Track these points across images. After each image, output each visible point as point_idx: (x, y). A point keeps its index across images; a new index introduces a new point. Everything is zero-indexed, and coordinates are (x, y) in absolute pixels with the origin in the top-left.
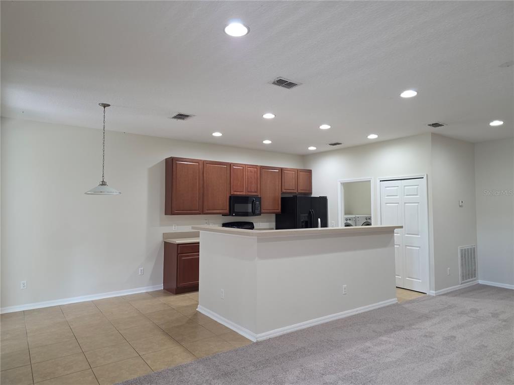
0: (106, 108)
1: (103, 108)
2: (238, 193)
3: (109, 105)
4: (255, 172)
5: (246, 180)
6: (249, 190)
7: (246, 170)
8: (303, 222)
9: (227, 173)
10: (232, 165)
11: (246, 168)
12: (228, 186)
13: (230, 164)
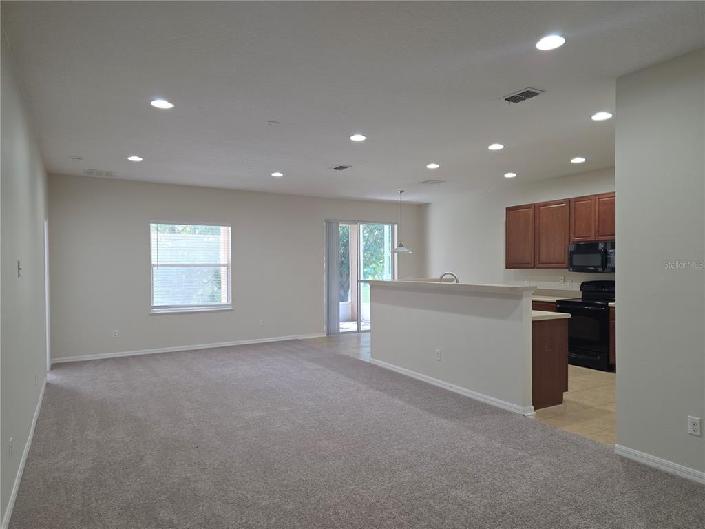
2: (583, 239)
5: (597, 217)
7: (597, 204)
9: (566, 213)
10: (572, 200)
11: (597, 200)
12: (567, 229)
13: (569, 201)
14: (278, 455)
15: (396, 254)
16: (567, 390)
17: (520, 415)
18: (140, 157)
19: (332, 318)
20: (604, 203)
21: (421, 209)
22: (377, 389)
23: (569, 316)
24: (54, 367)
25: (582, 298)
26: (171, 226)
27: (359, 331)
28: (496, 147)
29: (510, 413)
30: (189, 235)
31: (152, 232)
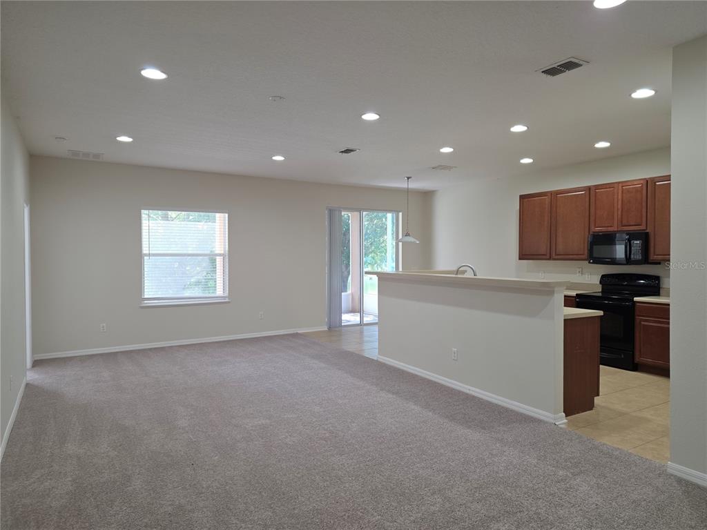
2: (604, 229)
4: (637, 191)
5: (620, 206)
6: (625, 222)
7: (620, 192)
9: (586, 202)
10: (593, 189)
11: (620, 188)
12: (587, 219)
13: (589, 188)
14: (285, 475)
15: (400, 244)
16: (598, 395)
17: (551, 424)
18: (130, 137)
19: (334, 309)
20: (628, 191)
21: (427, 197)
22: (389, 391)
23: (601, 313)
24: (36, 364)
25: (602, 292)
26: (164, 212)
27: (361, 324)
28: (519, 128)
29: (539, 421)
30: (183, 223)
31: (143, 219)
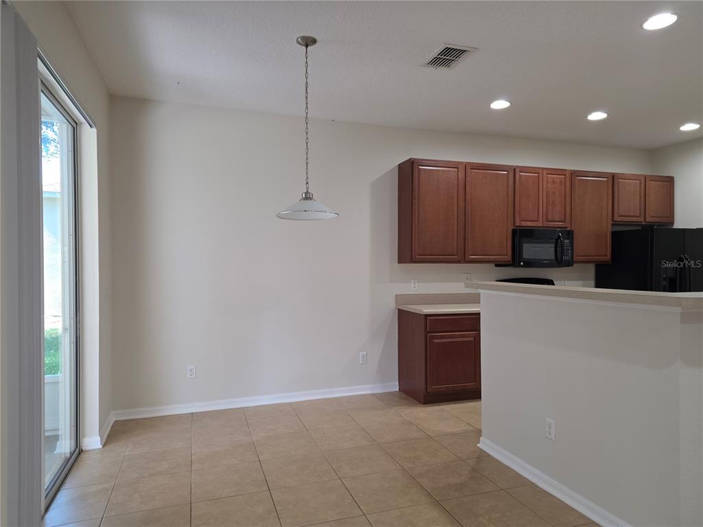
0: (309, 47)
1: (304, 48)
2: (529, 224)
3: (314, 41)
4: (561, 182)
5: (545, 197)
6: (550, 217)
7: (545, 180)
8: (664, 279)
9: (508, 187)
10: (517, 170)
11: (545, 175)
12: (511, 208)
13: (514, 169)
